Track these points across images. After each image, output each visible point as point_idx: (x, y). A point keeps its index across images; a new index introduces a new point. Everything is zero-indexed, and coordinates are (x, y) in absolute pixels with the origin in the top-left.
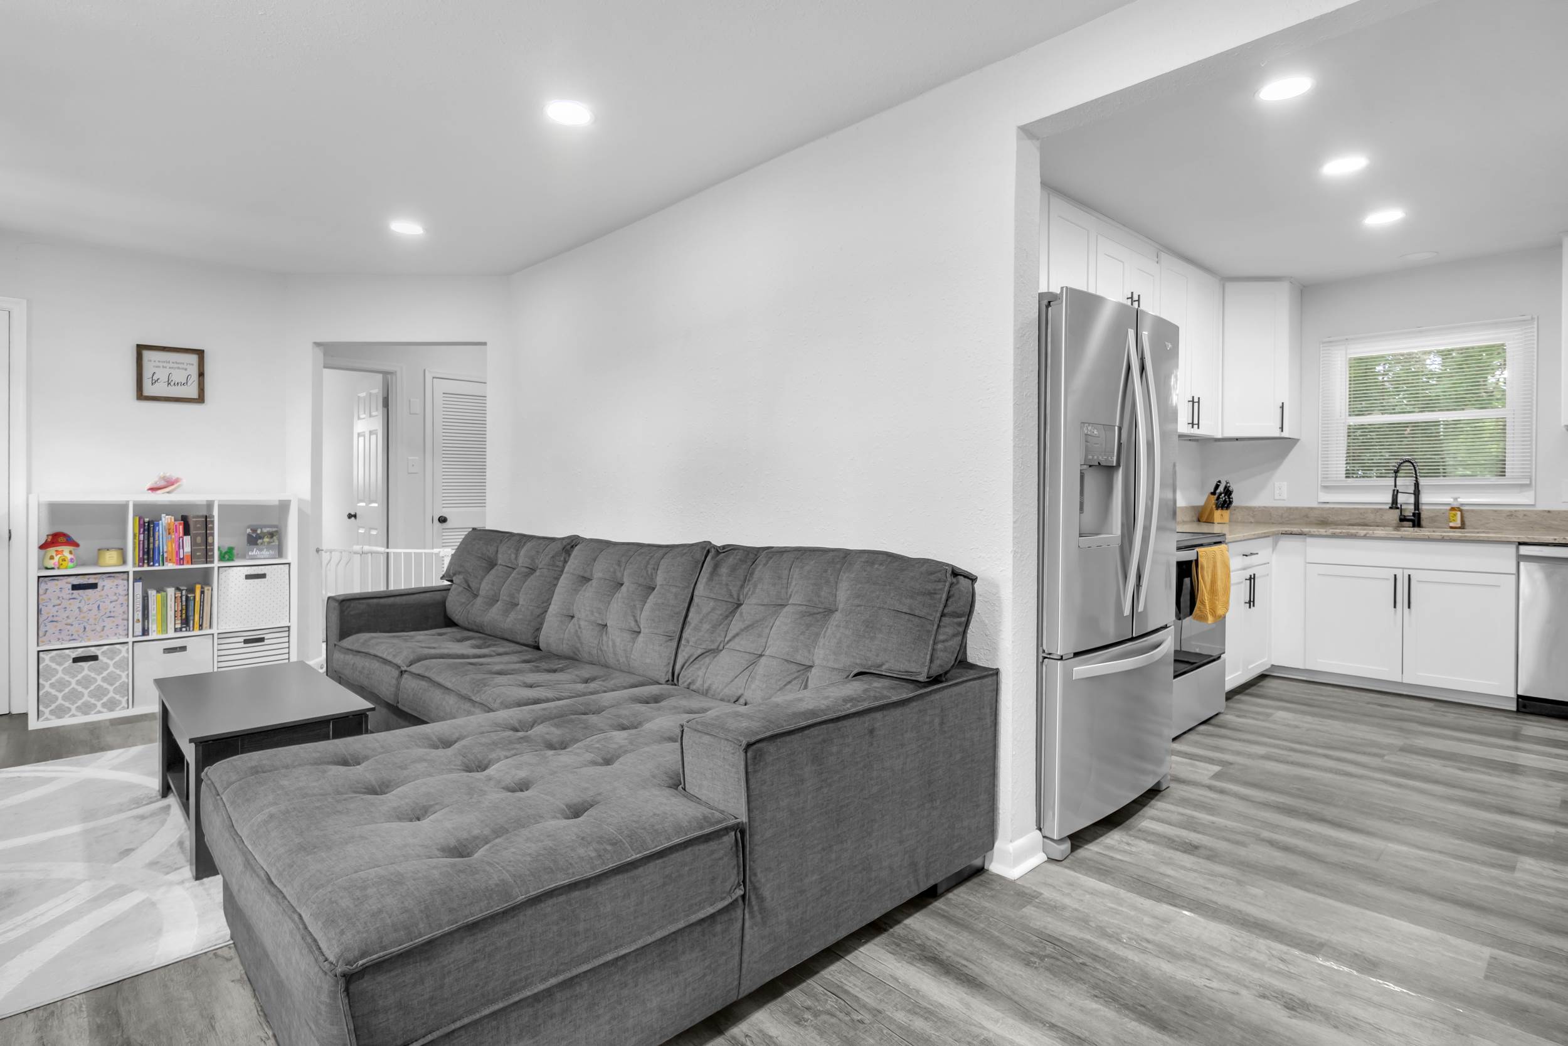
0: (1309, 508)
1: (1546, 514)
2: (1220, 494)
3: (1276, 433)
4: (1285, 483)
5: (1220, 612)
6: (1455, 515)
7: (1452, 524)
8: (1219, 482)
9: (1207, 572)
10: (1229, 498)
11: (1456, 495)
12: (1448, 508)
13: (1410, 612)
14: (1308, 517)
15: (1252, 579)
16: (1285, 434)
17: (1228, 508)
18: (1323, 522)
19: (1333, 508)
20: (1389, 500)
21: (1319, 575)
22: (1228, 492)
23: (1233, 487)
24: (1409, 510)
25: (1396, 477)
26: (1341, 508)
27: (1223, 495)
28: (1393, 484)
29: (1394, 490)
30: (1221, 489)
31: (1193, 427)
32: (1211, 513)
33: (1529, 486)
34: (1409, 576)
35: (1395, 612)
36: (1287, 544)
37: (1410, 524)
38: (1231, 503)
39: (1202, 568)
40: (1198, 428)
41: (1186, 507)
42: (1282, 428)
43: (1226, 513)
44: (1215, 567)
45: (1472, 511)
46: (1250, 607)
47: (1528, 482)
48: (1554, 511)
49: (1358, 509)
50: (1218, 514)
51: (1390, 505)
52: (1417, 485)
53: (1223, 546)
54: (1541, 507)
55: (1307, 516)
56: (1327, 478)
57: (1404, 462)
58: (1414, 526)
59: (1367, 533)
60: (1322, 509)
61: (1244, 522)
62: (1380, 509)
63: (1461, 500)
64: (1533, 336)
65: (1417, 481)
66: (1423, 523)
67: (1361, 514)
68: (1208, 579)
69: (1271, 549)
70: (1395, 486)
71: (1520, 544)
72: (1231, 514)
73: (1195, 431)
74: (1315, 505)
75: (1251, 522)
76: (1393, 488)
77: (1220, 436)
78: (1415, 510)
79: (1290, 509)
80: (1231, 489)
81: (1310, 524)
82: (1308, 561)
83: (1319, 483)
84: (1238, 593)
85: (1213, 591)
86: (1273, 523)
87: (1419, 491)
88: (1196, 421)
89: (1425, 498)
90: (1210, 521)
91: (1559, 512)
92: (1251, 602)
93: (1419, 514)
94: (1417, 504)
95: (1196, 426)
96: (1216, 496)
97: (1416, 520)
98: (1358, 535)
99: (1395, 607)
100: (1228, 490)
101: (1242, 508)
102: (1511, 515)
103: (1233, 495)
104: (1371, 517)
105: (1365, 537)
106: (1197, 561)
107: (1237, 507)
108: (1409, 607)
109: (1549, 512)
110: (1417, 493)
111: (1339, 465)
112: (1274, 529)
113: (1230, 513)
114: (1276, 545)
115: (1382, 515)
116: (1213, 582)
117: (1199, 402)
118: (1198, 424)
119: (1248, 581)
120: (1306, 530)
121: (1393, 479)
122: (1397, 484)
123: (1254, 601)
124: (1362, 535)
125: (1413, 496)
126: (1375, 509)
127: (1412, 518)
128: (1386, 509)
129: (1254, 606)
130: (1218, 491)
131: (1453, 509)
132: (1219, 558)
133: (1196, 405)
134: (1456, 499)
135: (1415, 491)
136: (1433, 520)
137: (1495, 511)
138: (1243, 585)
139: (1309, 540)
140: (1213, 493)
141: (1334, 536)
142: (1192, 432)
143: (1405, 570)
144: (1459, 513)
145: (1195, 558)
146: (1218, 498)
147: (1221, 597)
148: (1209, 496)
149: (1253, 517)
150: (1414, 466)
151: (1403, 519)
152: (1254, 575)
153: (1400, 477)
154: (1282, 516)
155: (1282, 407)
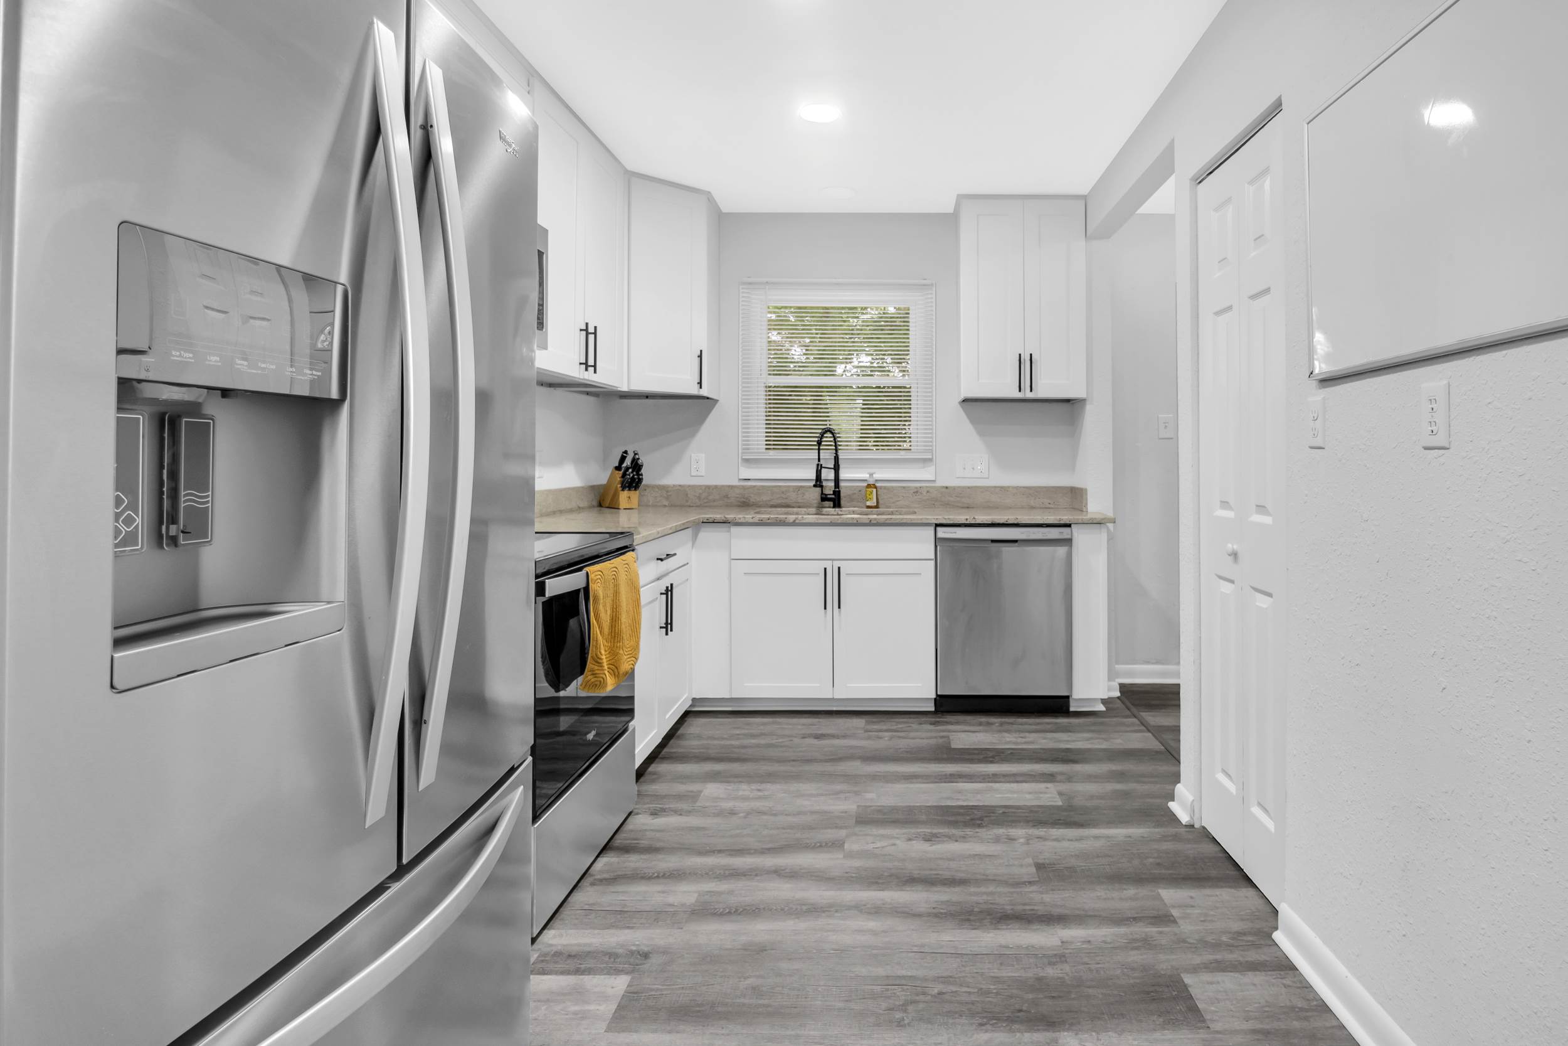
0: (729, 486)
1: (944, 490)
2: (627, 469)
3: (694, 390)
4: (704, 455)
5: (625, 667)
6: (871, 493)
7: (868, 503)
8: (626, 452)
9: (605, 606)
10: (638, 474)
11: (872, 471)
12: (865, 484)
13: (840, 612)
14: (728, 498)
15: (669, 592)
16: (704, 392)
17: (636, 488)
18: (745, 504)
19: (755, 486)
20: (814, 476)
21: (745, 574)
22: (636, 466)
23: (643, 459)
24: (829, 487)
25: (819, 450)
26: (763, 487)
27: (630, 470)
28: (817, 457)
29: (818, 465)
30: (628, 462)
31: (586, 370)
32: (615, 496)
33: (931, 460)
34: (839, 568)
35: (826, 613)
36: (708, 535)
37: (831, 504)
38: (640, 480)
39: (596, 598)
40: (595, 372)
41: (582, 487)
42: (700, 383)
43: (634, 495)
44: (616, 593)
45: (885, 488)
46: (667, 634)
47: (930, 457)
48: (951, 487)
49: (780, 486)
50: (624, 495)
51: (814, 483)
52: (836, 459)
53: (629, 555)
54: (939, 484)
55: (727, 496)
56: (748, 449)
57: (824, 433)
58: (834, 507)
59: (797, 518)
60: (744, 487)
61: (656, 506)
62: (801, 487)
63: (877, 476)
64: (932, 302)
65: (836, 454)
66: (843, 502)
67: (783, 493)
68: (606, 617)
69: (690, 544)
70: (819, 460)
71: (937, 525)
72: (640, 496)
73: (589, 376)
74: (736, 483)
75: (665, 506)
76: (817, 462)
77: (624, 388)
78: (835, 488)
79: (708, 487)
80: (640, 462)
81: (729, 506)
82: (732, 558)
83: (740, 455)
84: (651, 614)
85: (615, 635)
86: (690, 506)
87: (839, 466)
88: (591, 362)
89: (843, 475)
90: (614, 506)
91: (954, 488)
92: (668, 626)
93: (839, 492)
94: (837, 480)
95: (591, 369)
96: (621, 472)
97: (836, 500)
98: (787, 521)
99: (825, 608)
100: (637, 464)
101: (653, 487)
102: (917, 492)
103: (643, 471)
104: (793, 497)
105: (794, 524)
106: (586, 589)
107: (647, 486)
108: (839, 607)
109: (947, 488)
110: (836, 468)
111: (759, 434)
112: (694, 516)
113: (640, 493)
114: (696, 539)
115: (804, 494)
116: (615, 619)
117: (595, 333)
118: (595, 366)
119: (665, 596)
120: (730, 516)
121: (817, 451)
122: (821, 457)
123: (671, 624)
124: (791, 521)
125: (833, 471)
126: (798, 486)
127: (833, 496)
128: (810, 487)
129: (671, 630)
130: (624, 465)
131: (869, 486)
132: (623, 578)
133: (591, 337)
134: (871, 475)
135: (835, 465)
136: (851, 499)
137: (904, 487)
138: (657, 603)
139: (735, 530)
140: (618, 468)
141: (761, 524)
142: (586, 377)
143: (835, 562)
144: (875, 490)
145: (583, 585)
146: (624, 475)
147: (627, 642)
148: (612, 474)
149: (667, 498)
150: (834, 436)
151: (824, 498)
152: (672, 585)
153: (823, 449)
154: (699, 498)
155: (700, 356)
